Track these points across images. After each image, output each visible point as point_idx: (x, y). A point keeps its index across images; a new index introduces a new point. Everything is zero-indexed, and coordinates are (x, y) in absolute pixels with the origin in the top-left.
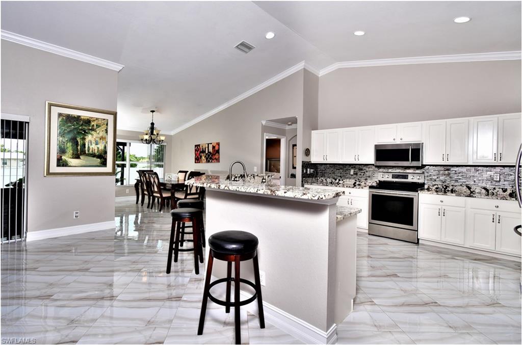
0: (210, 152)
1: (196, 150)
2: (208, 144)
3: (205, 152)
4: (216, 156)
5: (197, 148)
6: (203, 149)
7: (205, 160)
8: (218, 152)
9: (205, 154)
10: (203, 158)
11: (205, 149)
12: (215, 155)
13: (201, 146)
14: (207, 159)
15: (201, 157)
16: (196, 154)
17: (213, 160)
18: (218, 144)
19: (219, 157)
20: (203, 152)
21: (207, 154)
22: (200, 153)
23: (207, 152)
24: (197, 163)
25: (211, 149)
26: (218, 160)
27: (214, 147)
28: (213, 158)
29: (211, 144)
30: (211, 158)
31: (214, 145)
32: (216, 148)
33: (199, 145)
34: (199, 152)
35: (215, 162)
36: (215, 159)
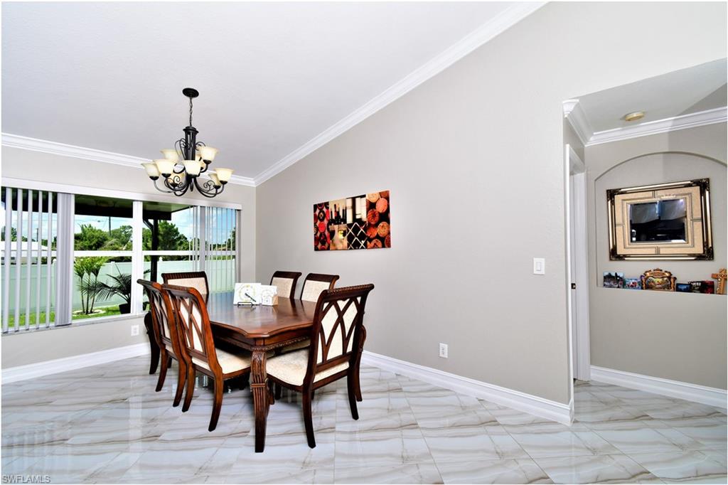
0: (360, 221)
1: (316, 218)
2: (354, 199)
3: (344, 220)
4: (381, 230)
5: (321, 211)
6: (338, 213)
7: (346, 242)
8: (385, 217)
9: (343, 227)
10: (339, 236)
11: (345, 211)
12: (376, 225)
13: (331, 207)
14: (350, 238)
15: (332, 233)
16: (317, 229)
17: (370, 240)
18: (385, 196)
19: (389, 233)
20: (340, 219)
21: (350, 226)
22: (330, 223)
23: (349, 220)
24: (323, 249)
25: (362, 212)
26: (385, 242)
27: (371, 206)
28: (373, 233)
29: (364, 196)
30: (362, 237)
31: (373, 200)
32: (380, 208)
33: (326, 204)
34: (326, 222)
35: (375, 246)
36: (378, 237)
